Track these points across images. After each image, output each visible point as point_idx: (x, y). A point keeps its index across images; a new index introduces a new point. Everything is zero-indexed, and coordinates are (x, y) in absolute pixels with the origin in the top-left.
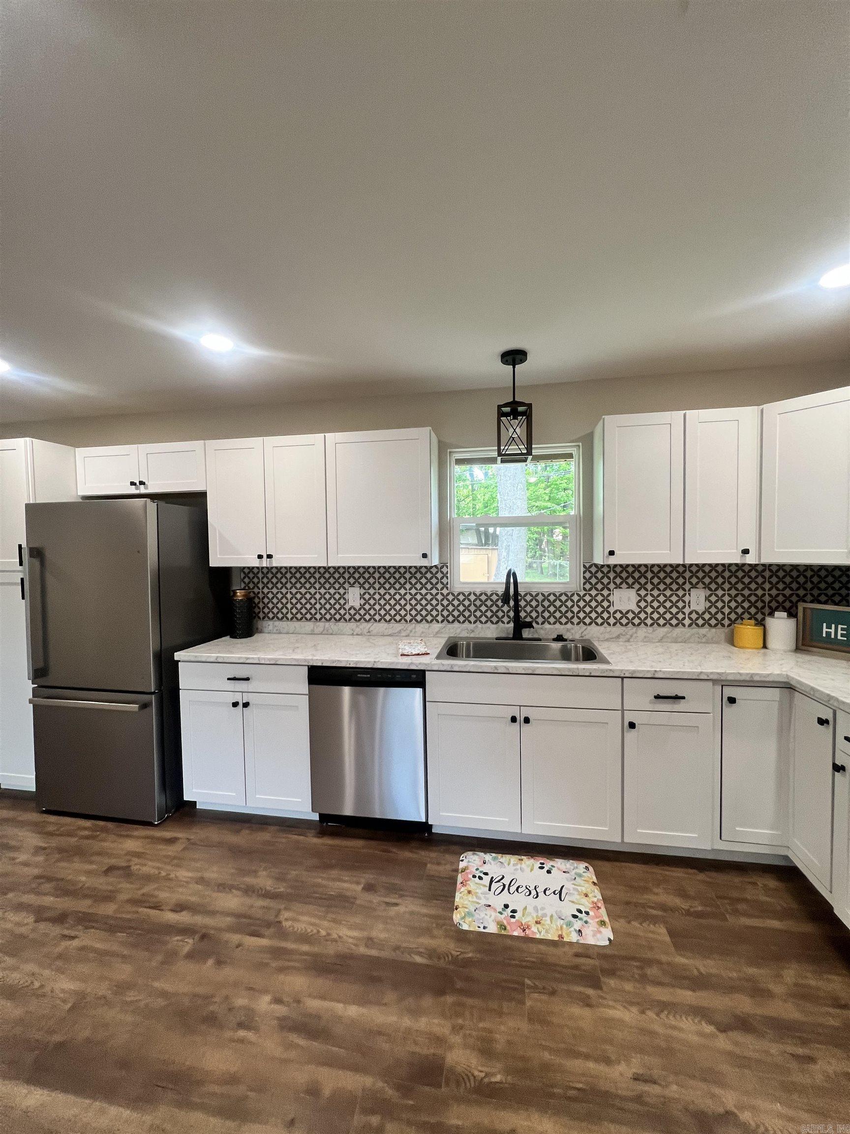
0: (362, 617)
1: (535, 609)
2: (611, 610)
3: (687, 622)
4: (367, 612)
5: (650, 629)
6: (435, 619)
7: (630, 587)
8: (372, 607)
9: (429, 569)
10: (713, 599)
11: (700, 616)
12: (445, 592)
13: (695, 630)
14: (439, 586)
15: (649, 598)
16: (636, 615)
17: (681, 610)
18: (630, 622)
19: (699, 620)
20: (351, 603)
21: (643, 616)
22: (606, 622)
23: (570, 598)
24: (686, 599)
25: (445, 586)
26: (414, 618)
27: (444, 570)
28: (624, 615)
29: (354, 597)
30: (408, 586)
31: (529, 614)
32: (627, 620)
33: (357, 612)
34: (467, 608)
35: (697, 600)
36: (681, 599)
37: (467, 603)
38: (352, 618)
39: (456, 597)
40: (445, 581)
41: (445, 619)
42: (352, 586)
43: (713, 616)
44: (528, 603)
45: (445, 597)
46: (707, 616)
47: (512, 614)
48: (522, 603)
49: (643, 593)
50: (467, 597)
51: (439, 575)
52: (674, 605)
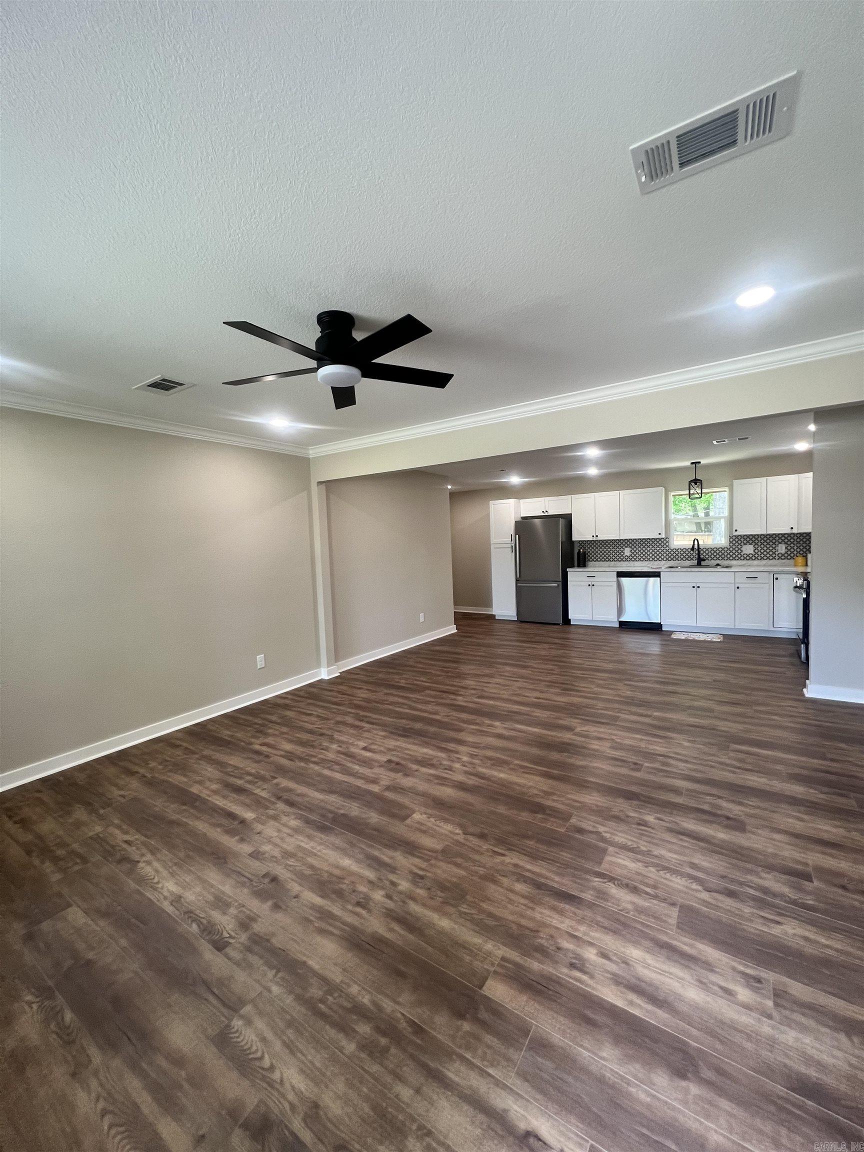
0: (631, 560)
1: (708, 554)
2: (742, 554)
3: (777, 557)
4: (633, 557)
5: (759, 561)
6: (663, 559)
7: (751, 544)
8: (635, 555)
9: (660, 539)
10: (789, 548)
11: (783, 555)
12: (667, 548)
13: (780, 561)
14: (665, 546)
15: (759, 549)
16: (753, 555)
17: (774, 553)
18: (751, 558)
19: (782, 557)
20: (626, 554)
21: (756, 556)
22: (739, 558)
23: (723, 549)
24: (777, 548)
25: (667, 546)
26: (653, 559)
27: (667, 540)
28: (748, 555)
29: (627, 552)
30: (651, 547)
31: (705, 556)
32: (748, 557)
33: (629, 557)
34: (677, 555)
35: (782, 549)
36: (774, 548)
37: (677, 553)
38: (626, 560)
39: (672, 550)
40: (667, 544)
41: (667, 559)
42: (626, 547)
43: (789, 555)
44: (705, 552)
45: (667, 551)
46: (786, 555)
47: (697, 556)
48: (702, 552)
49: (756, 546)
50: (677, 550)
51: (665, 542)
52: (771, 551)
